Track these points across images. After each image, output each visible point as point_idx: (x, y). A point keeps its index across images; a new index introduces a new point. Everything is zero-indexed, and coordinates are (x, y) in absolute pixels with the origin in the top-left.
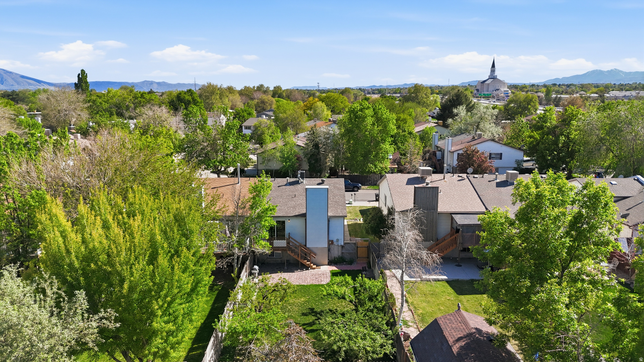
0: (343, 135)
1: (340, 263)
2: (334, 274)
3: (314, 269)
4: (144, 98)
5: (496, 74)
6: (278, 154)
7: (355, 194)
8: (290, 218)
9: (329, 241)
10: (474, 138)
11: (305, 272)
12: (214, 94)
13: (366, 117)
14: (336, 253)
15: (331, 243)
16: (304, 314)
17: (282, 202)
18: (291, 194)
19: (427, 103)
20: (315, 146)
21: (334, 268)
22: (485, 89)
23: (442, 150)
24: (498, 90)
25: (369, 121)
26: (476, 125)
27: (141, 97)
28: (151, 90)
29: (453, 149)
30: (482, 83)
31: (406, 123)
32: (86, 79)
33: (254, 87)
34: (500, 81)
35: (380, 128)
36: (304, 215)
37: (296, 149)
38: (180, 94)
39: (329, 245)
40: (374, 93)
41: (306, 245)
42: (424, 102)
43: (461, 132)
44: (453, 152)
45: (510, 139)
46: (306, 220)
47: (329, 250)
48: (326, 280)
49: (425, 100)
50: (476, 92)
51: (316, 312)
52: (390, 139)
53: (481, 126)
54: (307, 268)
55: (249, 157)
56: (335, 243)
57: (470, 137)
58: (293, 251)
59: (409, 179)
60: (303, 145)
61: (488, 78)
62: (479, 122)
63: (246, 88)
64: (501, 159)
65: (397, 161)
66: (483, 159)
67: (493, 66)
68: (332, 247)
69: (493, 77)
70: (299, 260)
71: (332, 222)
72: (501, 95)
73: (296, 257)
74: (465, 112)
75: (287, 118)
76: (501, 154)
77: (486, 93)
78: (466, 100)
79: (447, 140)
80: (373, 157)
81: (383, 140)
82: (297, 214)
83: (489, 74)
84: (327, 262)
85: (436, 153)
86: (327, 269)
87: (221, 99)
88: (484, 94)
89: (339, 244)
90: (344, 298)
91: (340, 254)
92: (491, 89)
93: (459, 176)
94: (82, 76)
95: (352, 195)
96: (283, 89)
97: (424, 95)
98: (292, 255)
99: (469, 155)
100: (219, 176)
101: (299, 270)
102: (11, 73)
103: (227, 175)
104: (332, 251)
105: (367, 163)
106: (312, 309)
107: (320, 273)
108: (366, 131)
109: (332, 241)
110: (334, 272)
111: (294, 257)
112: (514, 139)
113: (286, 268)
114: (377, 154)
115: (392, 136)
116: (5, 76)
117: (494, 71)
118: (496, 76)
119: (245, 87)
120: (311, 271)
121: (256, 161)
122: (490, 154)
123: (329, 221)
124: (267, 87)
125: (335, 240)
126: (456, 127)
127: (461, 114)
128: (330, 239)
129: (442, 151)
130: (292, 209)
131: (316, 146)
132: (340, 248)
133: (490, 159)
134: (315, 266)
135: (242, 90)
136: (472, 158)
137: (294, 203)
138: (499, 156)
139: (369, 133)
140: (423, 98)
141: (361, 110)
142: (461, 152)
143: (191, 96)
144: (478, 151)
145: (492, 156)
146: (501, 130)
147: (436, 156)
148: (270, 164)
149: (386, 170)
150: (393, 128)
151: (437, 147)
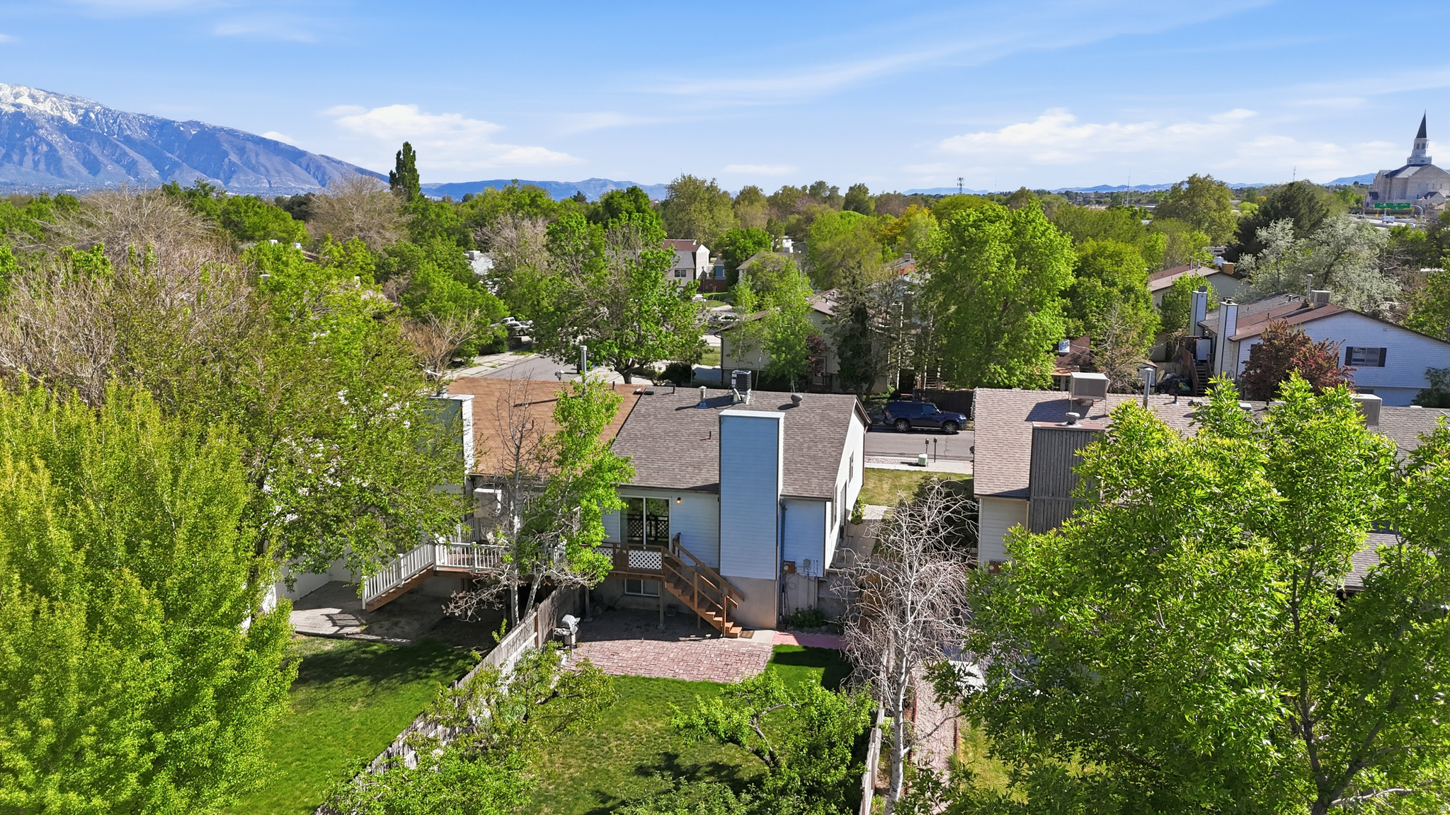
0: (930, 289)
1: (811, 626)
2: (781, 657)
3: (734, 636)
4: (538, 207)
5: (1428, 154)
6: (766, 332)
7: (935, 441)
8: (680, 494)
9: (783, 563)
10: (1305, 305)
11: (710, 646)
12: (695, 199)
13: (986, 242)
14: (802, 597)
15: (787, 568)
16: (642, 771)
17: (671, 450)
18: (703, 429)
19: (1220, 225)
20: (857, 315)
21: (789, 640)
22: (1395, 193)
23: (1214, 336)
24: (1432, 194)
25: (996, 251)
26: (1321, 271)
27: (530, 205)
28: (579, 193)
29: (1240, 333)
30: (1387, 176)
31: (1119, 263)
32: (413, 163)
33: (804, 188)
34: (1439, 172)
35: (1024, 270)
36: (714, 489)
37: (808, 322)
38: (612, 198)
39: (783, 575)
40: (1099, 203)
41: (717, 571)
42: (1213, 221)
43: (1275, 289)
44: (1239, 341)
45: (1423, 312)
46: (719, 500)
47: (783, 589)
48: (751, 673)
49: (1215, 215)
50: (1369, 199)
51: (678, 766)
52: (1059, 303)
53: (1338, 274)
54: (717, 633)
55: (701, 338)
56: (799, 570)
57: (1298, 303)
58: (678, 582)
59: (1039, 406)
60: (830, 312)
61: (1405, 164)
62: (1332, 265)
63: (788, 192)
64: (1382, 364)
65: (1081, 361)
66: (1320, 361)
67: (1422, 133)
68: (791, 579)
69: (1419, 161)
70: (695, 608)
71: (793, 512)
72: (1441, 207)
73: (685, 599)
74: (1290, 238)
75: (832, 250)
76: (1383, 351)
77: (1396, 201)
78: (1311, 210)
79: (1223, 309)
80: (1006, 345)
81: (1036, 305)
82: (699, 484)
83: (1409, 154)
84: (773, 621)
85: (1195, 344)
86: (768, 640)
87: (711, 211)
88: (1389, 205)
89: (812, 575)
90: (734, 740)
91: (813, 601)
92: (1412, 191)
93: (1191, 403)
94: (406, 159)
95: (927, 442)
96: (870, 193)
97: (1213, 204)
98: (677, 593)
99: (1278, 350)
100: (627, 381)
101: (693, 637)
102: (340, 162)
103: (651, 379)
104: (790, 593)
105: (987, 362)
106: (670, 758)
107: (743, 650)
108: (986, 277)
109: (792, 566)
110: (782, 651)
111: (682, 598)
112: (1435, 311)
113: (661, 626)
114: (1015, 340)
115: (1063, 294)
116: (329, 168)
117: (1424, 146)
118: (1430, 159)
119: (785, 187)
120: (724, 643)
121: (720, 350)
122: (1350, 351)
123: (784, 509)
124: (834, 187)
125: (799, 562)
126: (1261, 276)
127: (1279, 242)
128: (788, 558)
129: (1211, 338)
130: (690, 469)
131: (860, 314)
132: (813, 586)
133: (1348, 362)
134: (738, 630)
135: (776, 194)
136: (1287, 359)
137: (702, 455)
138: (1377, 357)
139: (994, 284)
140: (1210, 209)
141: (976, 225)
142: (1256, 341)
143: (636, 202)
144: (1306, 341)
145: (1355, 356)
146: (1398, 289)
147: (1194, 352)
148: (750, 356)
149: (1041, 382)
150: (1063, 271)
151: (1203, 328)
